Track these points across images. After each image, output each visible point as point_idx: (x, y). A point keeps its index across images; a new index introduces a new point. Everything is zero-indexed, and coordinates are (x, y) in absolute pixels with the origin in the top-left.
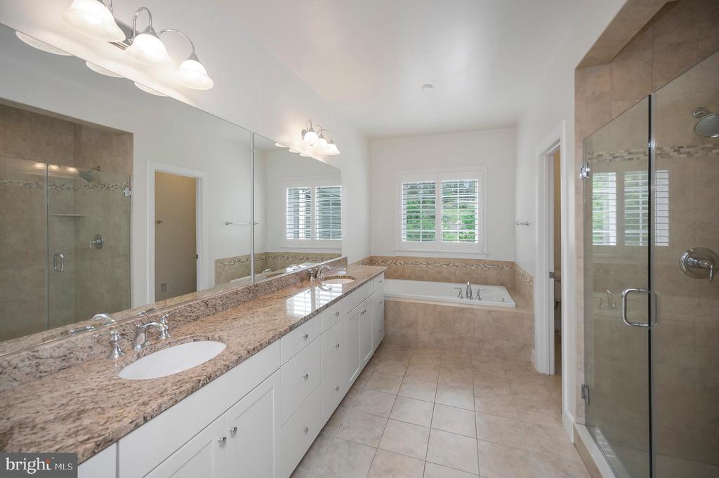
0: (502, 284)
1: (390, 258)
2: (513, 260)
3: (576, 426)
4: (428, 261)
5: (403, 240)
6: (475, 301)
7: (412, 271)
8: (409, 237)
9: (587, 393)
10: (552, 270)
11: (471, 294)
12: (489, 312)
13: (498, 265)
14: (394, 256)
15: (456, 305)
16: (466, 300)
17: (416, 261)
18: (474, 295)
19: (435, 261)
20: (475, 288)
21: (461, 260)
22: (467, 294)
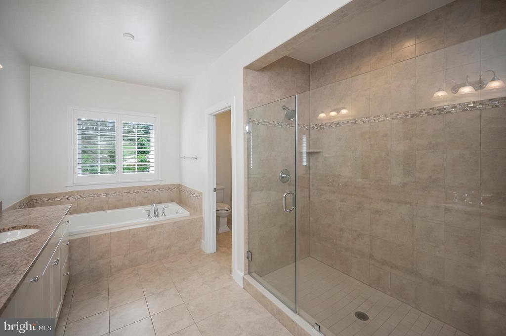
0: (172, 201)
1: (60, 194)
2: (179, 183)
3: (245, 277)
4: (107, 192)
5: (78, 175)
6: (162, 218)
7: (89, 204)
8: (85, 171)
9: (249, 255)
10: (215, 187)
11: (158, 213)
12: (175, 223)
13: (169, 188)
14: (67, 191)
15: (148, 225)
16: (154, 219)
17: (94, 194)
18: (160, 212)
19: (115, 191)
20: (160, 207)
21: (140, 187)
22: (155, 213)
